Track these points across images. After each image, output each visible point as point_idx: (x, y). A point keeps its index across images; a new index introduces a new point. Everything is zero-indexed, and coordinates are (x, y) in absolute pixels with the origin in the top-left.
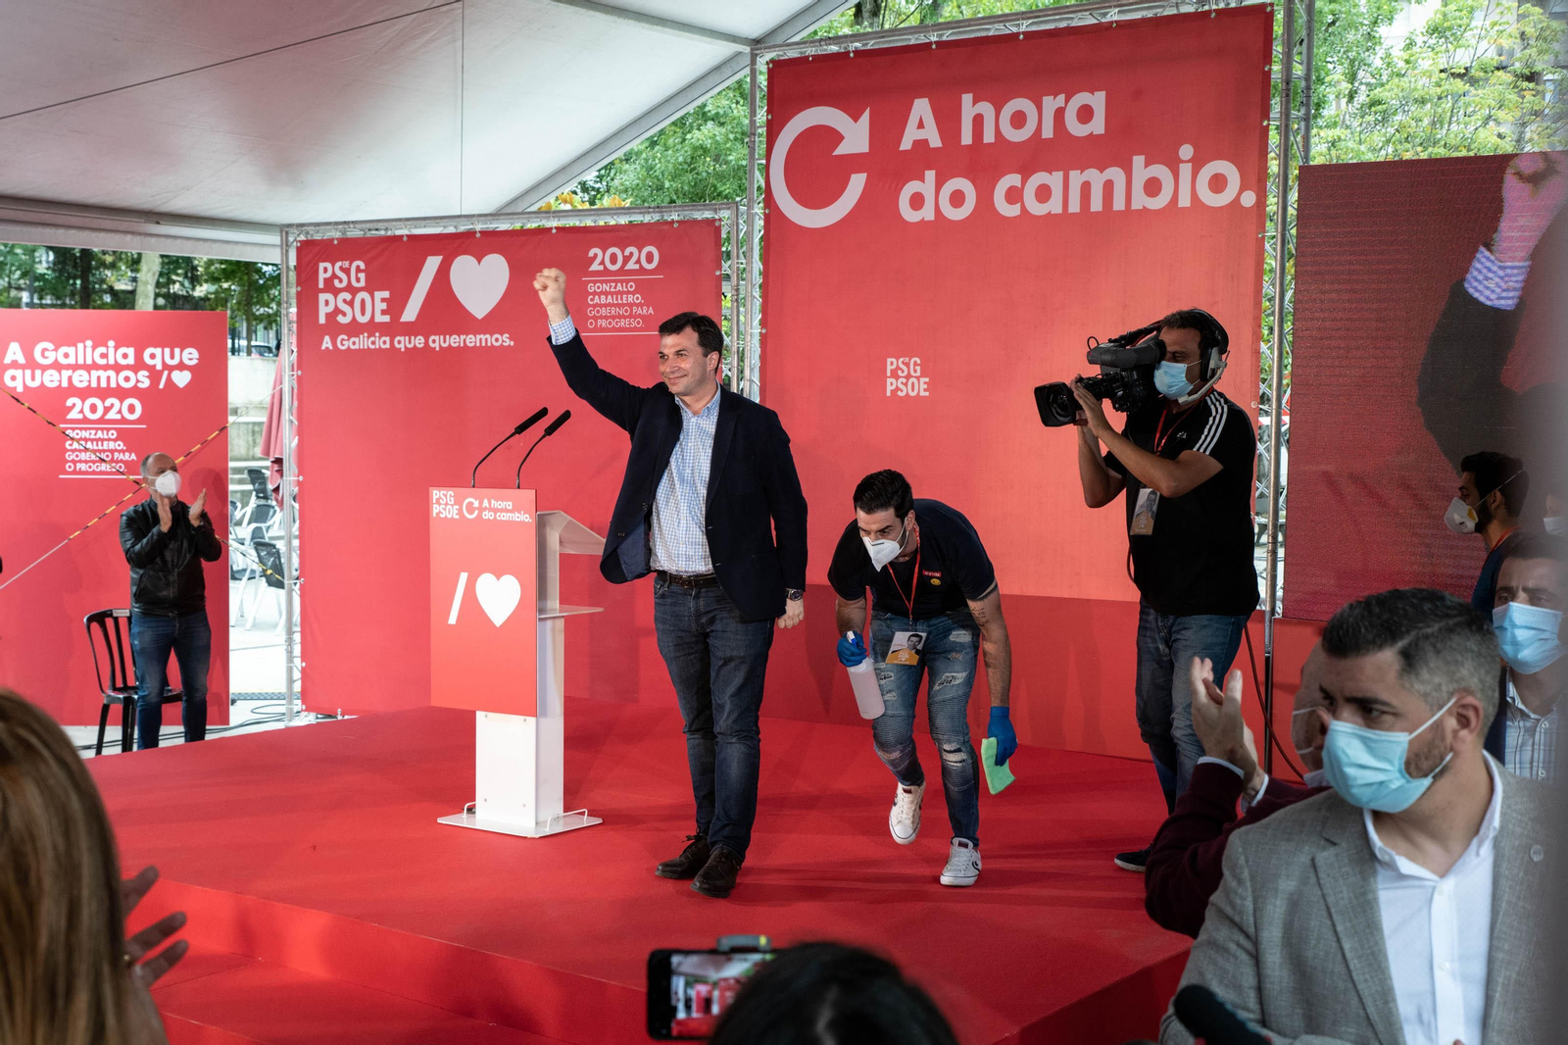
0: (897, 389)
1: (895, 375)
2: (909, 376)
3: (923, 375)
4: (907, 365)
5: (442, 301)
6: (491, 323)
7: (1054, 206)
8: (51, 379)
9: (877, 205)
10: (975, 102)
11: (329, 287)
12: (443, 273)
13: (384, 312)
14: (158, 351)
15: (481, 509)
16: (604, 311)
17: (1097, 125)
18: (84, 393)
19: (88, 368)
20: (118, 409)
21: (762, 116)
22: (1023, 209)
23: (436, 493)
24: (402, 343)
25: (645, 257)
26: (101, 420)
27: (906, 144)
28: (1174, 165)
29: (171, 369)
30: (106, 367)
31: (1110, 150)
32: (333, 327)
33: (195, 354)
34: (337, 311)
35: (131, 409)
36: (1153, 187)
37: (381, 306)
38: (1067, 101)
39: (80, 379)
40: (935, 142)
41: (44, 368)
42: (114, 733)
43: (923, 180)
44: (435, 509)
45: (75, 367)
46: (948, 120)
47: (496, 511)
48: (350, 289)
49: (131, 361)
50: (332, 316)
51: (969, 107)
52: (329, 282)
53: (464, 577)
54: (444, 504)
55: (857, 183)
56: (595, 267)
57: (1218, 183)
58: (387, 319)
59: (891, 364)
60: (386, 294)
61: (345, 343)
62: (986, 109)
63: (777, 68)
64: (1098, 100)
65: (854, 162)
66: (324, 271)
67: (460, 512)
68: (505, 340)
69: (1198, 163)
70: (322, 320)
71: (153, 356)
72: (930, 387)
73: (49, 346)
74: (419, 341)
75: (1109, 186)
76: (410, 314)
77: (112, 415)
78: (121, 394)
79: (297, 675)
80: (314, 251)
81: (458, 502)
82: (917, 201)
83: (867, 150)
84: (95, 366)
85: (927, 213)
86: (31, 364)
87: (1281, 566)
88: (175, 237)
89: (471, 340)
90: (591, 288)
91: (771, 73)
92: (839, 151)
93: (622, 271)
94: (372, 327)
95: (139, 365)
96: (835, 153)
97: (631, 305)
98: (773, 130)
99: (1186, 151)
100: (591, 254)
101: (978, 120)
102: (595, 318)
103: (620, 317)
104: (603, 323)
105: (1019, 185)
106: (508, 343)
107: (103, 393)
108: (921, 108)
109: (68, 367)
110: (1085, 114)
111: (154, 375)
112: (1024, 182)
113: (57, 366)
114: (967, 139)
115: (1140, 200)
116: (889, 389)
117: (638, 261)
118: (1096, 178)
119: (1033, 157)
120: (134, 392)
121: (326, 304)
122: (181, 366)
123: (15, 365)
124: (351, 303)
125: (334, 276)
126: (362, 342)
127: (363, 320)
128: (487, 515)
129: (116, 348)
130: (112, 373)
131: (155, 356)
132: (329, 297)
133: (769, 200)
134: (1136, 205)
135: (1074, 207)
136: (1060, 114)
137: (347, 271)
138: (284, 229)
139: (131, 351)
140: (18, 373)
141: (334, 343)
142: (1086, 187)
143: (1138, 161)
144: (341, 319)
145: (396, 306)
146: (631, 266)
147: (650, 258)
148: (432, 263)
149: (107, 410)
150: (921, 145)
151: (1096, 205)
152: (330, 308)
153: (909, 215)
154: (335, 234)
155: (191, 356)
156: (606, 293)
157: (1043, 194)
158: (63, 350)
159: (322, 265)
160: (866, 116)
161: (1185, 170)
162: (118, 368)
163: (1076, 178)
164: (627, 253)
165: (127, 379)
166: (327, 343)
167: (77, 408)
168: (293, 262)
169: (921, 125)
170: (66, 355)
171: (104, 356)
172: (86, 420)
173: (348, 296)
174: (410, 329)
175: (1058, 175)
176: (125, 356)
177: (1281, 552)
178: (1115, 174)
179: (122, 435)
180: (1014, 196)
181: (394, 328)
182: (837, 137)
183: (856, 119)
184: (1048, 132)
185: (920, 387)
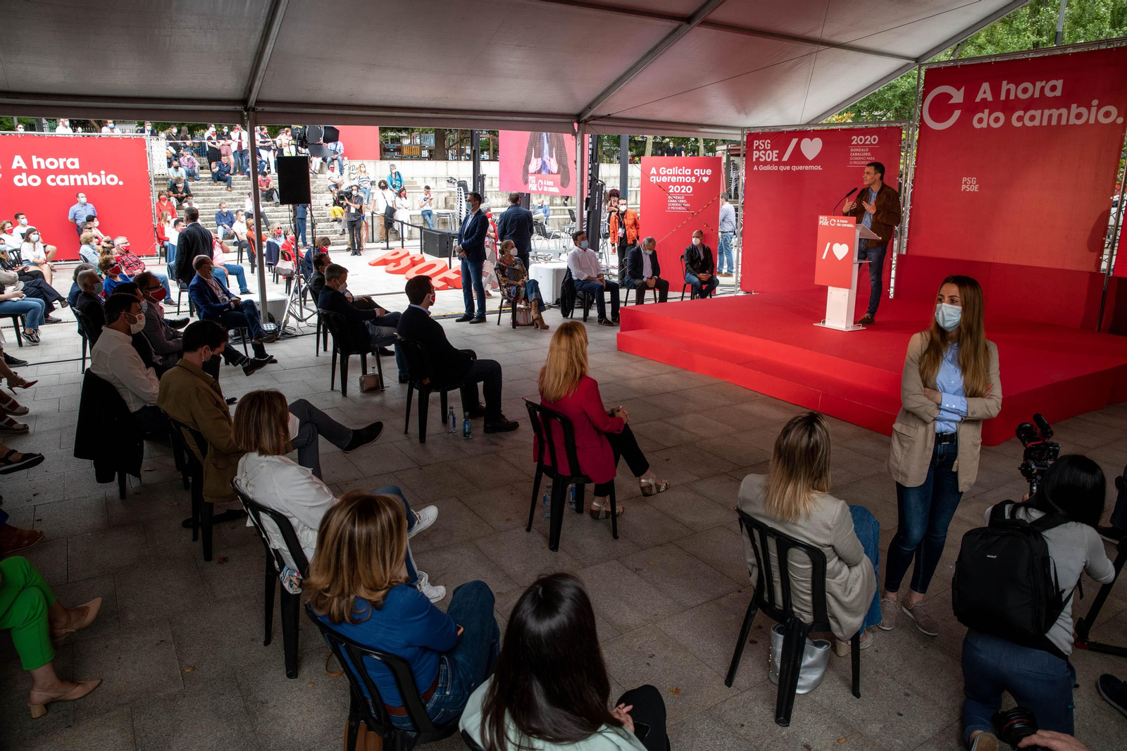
0: (966, 188)
1: (965, 183)
2: (971, 184)
3: (977, 184)
4: (971, 180)
5: (798, 153)
6: (815, 161)
7: (1037, 123)
8: (664, 179)
9: (964, 122)
10: (1007, 84)
11: (757, 149)
12: (798, 144)
13: (776, 158)
14: (698, 170)
15: (836, 223)
16: (856, 159)
17: (1058, 93)
18: (674, 184)
19: (676, 176)
20: (685, 189)
21: (921, 89)
22: (1023, 124)
23: (821, 217)
24: (782, 168)
25: (873, 140)
26: (680, 193)
27: (978, 100)
28: (1089, 108)
29: (702, 176)
30: (681, 176)
31: (1063, 102)
32: (758, 162)
33: (710, 171)
34: (760, 157)
35: (689, 189)
36: (1079, 116)
37: (775, 155)
38: (1046, 84)
39: (674, 179)
40: (990, 98)
41: (662, 176)
42: (688, 294)
43: (983, 113)
44: (820, 222)
45: (672, 175)
46: (996, 91)
47: (841, 223)
48: (765, 149)
49: (690, 173)
50: (758, 159)
51: (1005, 86)
52: (757, 147)
53: (829, 244)
54: (823, 221)
55: (957, 113)
56: (854, 143)
57: (1107, 115)
58: (777, 160)
59: (964, 179)
60: (777, 152)
61: (762, 168)
62: (1012, 87)
63: (928, 72)
64: (1059, 83)
65: (956, 106)
66: (756, 143)
67: (829, 223)
68: (819, 168)
69: (1099, 107)
70: (754, 160)
71: (697, 172)
72: (979, 188)
73: (664, 168)
74: (788, 168)
75: (1060, 116)
76: (786, 158)
77: (683, 191)
78: (686, 184)
79: (739, 279)
80: (753, 136)
81: (829, 220)
82: (980, 120)
83: (962, 101)
84: (679, 175)
85: (984, 125)
86: (658, 175)
87: (1114, 258)
88: (707, 132)
89: (807, 168)
90: (852, 150)
91: (926, 73)
92: (951, 102)
93: (864, 144)
94: (771, 163)
95: (692, 175)
96: (950, 102)
97: (866, 156)
98: (925, 94)
99: (1095, 102)
100: (853, 138)
101: (1008, 91)
102: (853, 161)
103: (862, 160)
104: (856, 163)
105: (1023, 115)
106: (820, 169)
107: (680, 184)
108: (986, 86)
109: (670, 175)
110: (1053, 88)
111: (697, 178)
112: (1025, 114)
113: (666, 175)
114: (1003, 97)
115: (1073, 121)
116: (963, 188)
117: (870, 141)
118: (1055, 112)
119: (1029, 105)
120: (691, 184)
121: (756, 155)
122: (706, 175)
123: (653, 175)
124: (765, 155)
125: (759, 145)
126: (768, 168)
127: (769, 160)
128: (839, 225)
129: (685, 169)
130: (683, 178)
131: (698, 172)
132: (757, 152)
133: (922, 120)
134: (1070, 123)
135: (1045, 123)
136: (1042, 88)
137: (764, 143)
138: (743, 129)
139: (690, 170)
140: (654, 177)
141: (758, 168)
142: (1050, 116)
143: (1074, 106)
144: (761, 160)
145: (780, 156)
146: (867, 142)
147: (874, 140)
148: (795, 141)
149: (681, 189)
150: (984, 100)
151: (1054, 122)
152: (757, 156)
153: (977, 125)
154: (759, 131)
155: (709, 172)
156: (857, 152)
157: (1032, 118)
158: (669, 170)
159: (755, 142)
160: (963, 89)
161: (1094, 110)
162: (685, 176)
163: (1047, 112)
164: (866, 138)
165: (688, 179)
166: (755, 168)
167: (672, 189)
168: (745, 140)
169: (985, 93)
170: (669, 172)
171: (681, 172)
172: (674, 193)
173: (764, 152)
174: (785, 164)
175: (1039, 112)
176: (688, 172)
177: (1115, 252)
178: (1064, 111)
179: (686, 198)
180: (1020, 119)
181: (779, 163)
182: (950, 97)
183: (959, 90)
184: (1037, 95)
185: (975, 188)
